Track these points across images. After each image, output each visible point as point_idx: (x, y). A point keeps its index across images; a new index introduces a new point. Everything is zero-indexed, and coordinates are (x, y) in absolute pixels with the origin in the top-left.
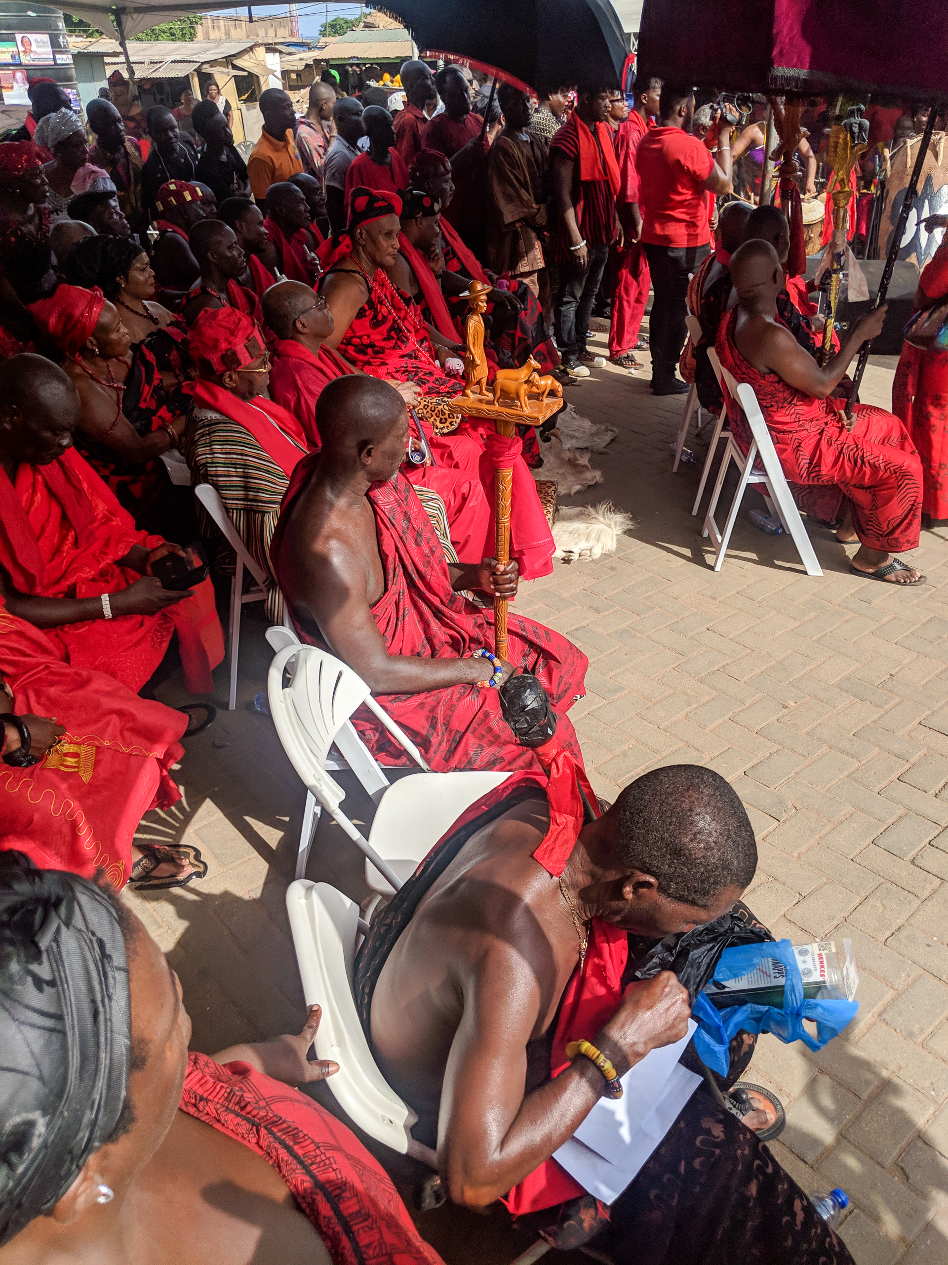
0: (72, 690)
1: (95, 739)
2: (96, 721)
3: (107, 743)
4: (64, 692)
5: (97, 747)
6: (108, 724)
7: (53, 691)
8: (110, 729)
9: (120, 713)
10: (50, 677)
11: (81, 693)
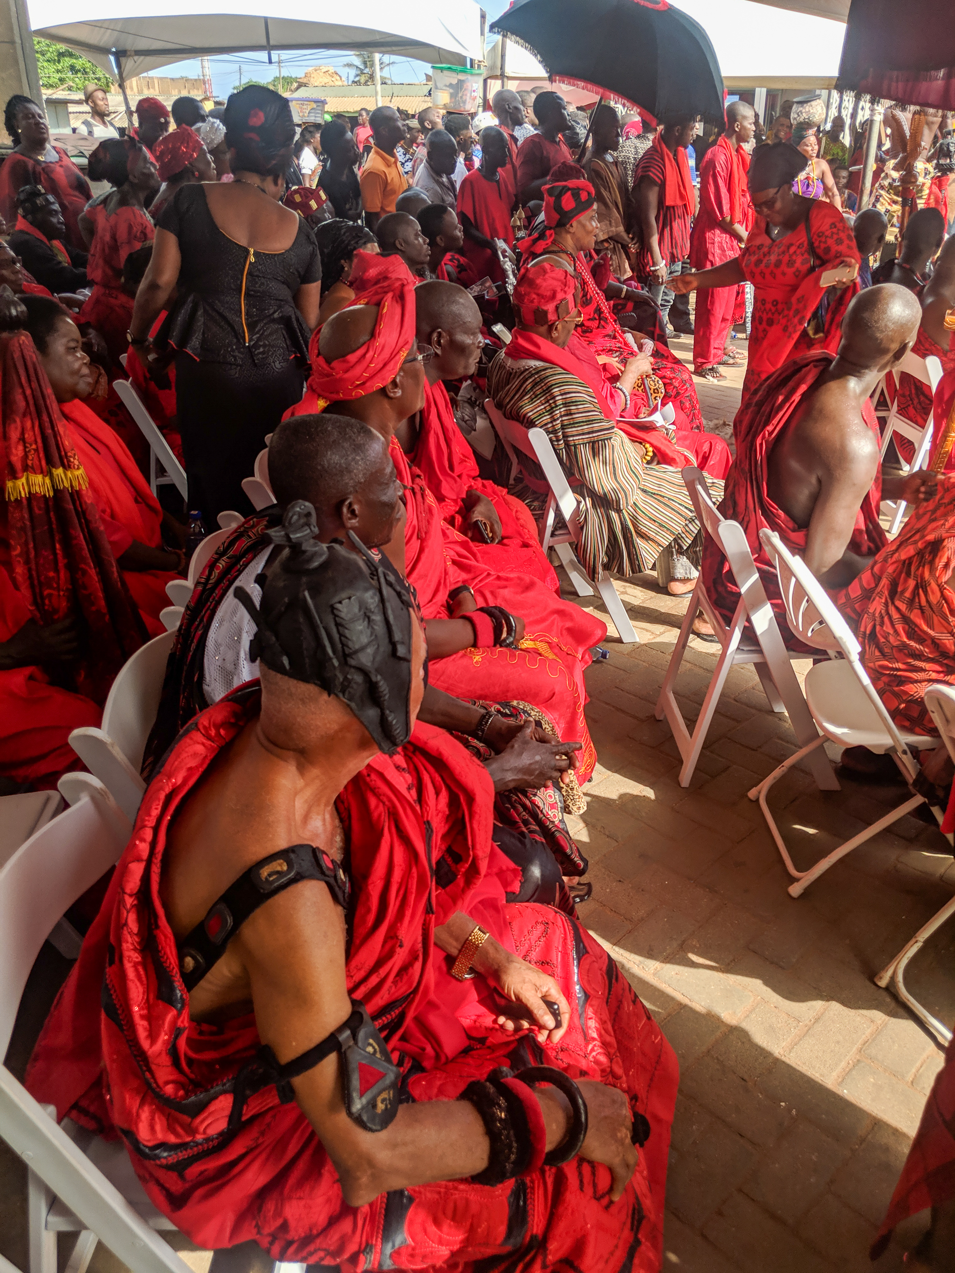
0: (523, 592)
1: (545, 636)
2: (543, 620)
3: (555, 640)
4: (516, 593)
5: (548, 643)
6: (553, 623)
7: (506, 592)
8: (555, 628)
9: (561, 613)
10: (498, 582)
11: (531, 594)
